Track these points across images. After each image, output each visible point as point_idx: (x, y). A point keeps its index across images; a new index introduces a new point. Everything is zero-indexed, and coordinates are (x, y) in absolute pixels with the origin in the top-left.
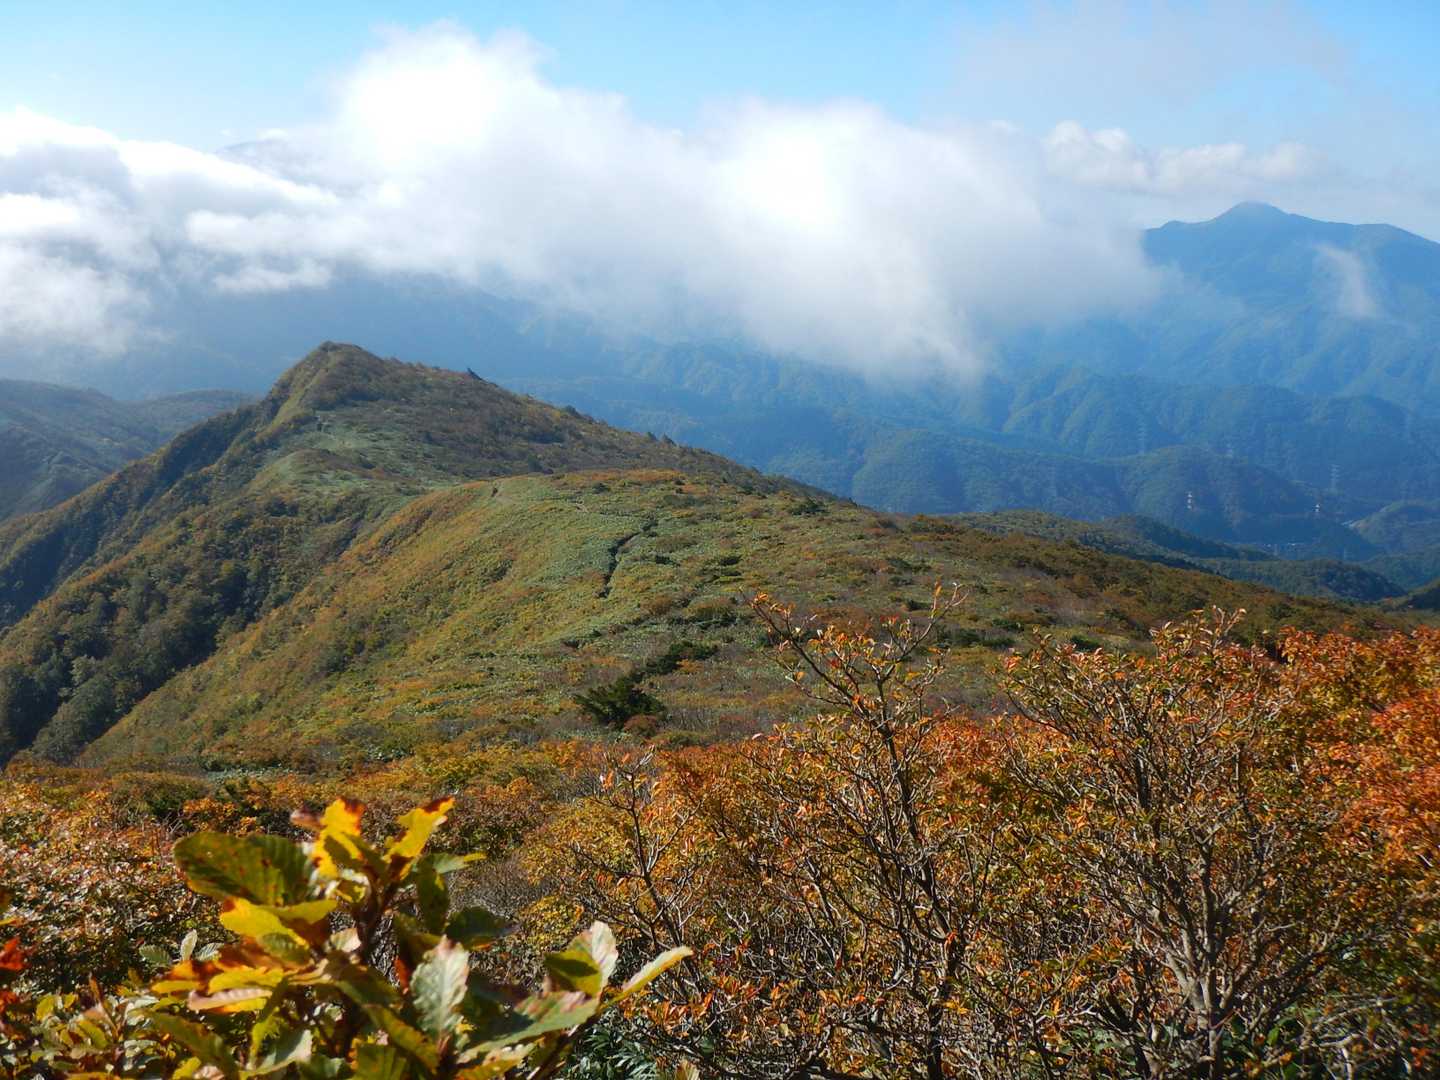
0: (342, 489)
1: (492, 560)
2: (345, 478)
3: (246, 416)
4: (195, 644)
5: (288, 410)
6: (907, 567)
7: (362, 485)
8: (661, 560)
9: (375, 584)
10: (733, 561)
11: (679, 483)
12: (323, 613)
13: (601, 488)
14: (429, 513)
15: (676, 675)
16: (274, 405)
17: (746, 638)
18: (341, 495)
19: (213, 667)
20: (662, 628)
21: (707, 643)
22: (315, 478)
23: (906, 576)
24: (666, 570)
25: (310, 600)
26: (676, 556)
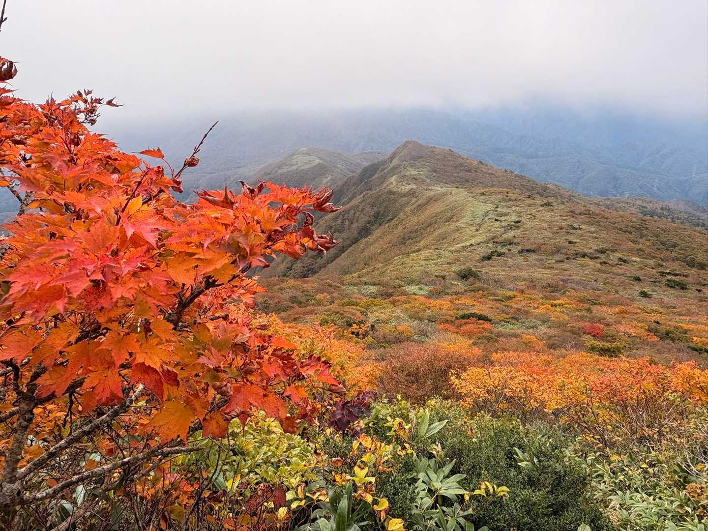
0: (408, 188)
1: (449, 214)
2: (409, 184)
3: (384, 163)
4: (365, 232)
5: (395, 162)
6: (574, 228)
7: (414, 186)
8: (496, 220)
9: (415, 219)
10: (519, 222)
11: (507, 193)
12: (400, 227)
13: (483, 194)
14: (431, 199)
15: (491, 261)
16: (391, 159)
17: (515, 249)
18: (407, 190)
19: (370, 239)
20: (490, 245)
21: (503, 251)
22: (400, 184)
23: (572, 231)
24: (497, 224)
25: (397, 222)
26: (503, 218)
